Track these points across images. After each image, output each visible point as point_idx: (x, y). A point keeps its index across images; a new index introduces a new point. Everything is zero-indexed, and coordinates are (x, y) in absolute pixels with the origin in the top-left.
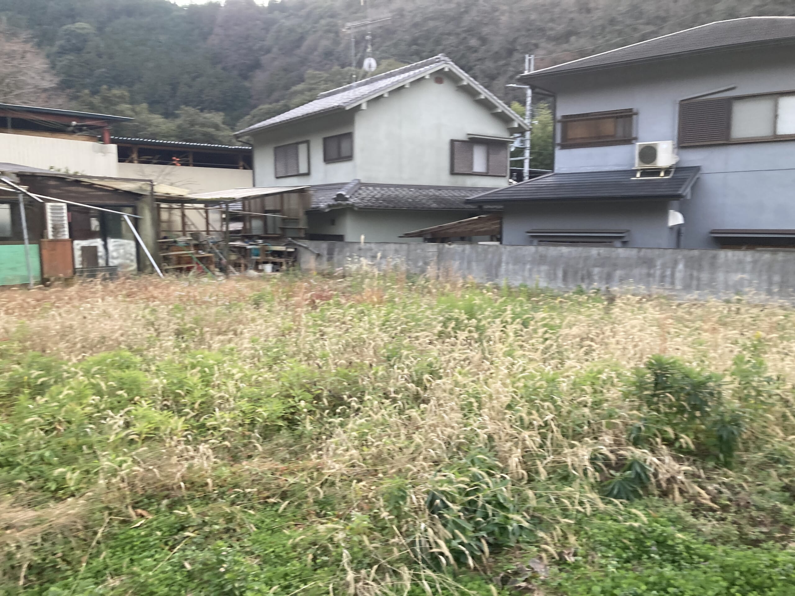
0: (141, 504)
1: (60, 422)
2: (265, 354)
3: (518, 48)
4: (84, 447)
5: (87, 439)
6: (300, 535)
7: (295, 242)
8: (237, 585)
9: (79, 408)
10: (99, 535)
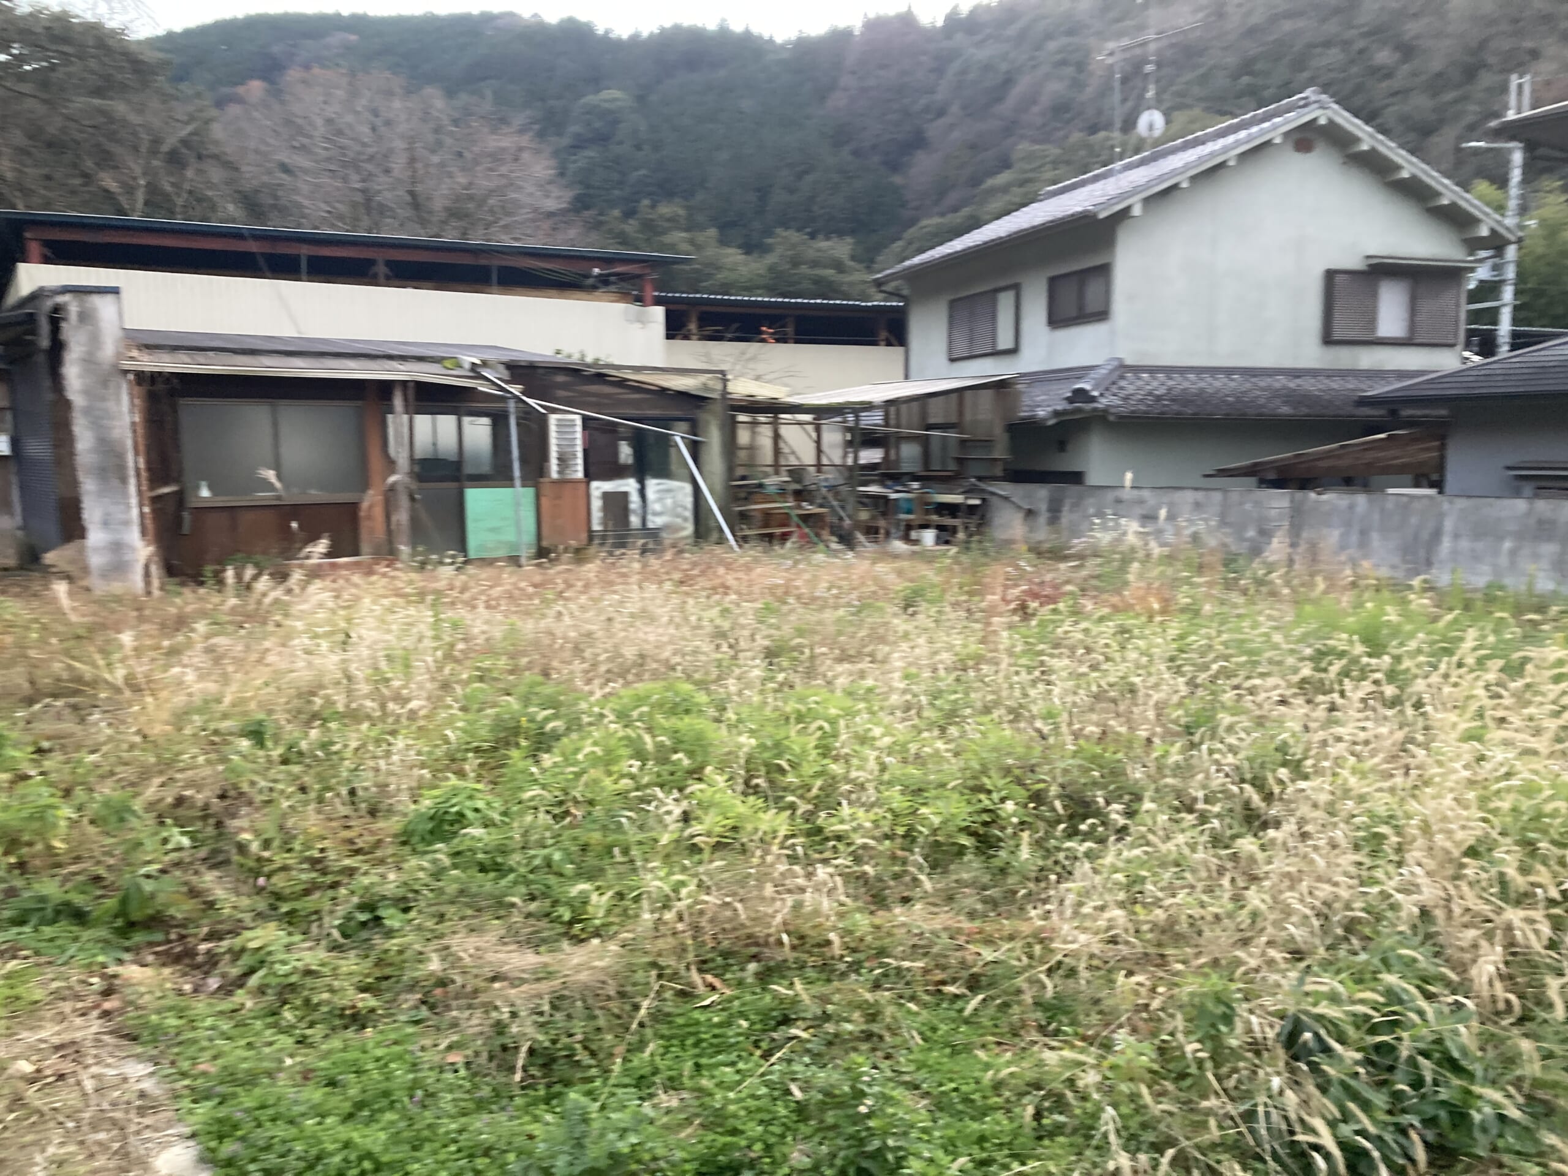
0: (711, 965)
1: (576, 802)
2: (931, 704)
3: (1491, 60)
4: (616, 851)
5: (621, 837)
6: (1009, 1063)
7: (982, 485)
8: (891, 1142)
9: (607, 782)
10: (643, 1012)
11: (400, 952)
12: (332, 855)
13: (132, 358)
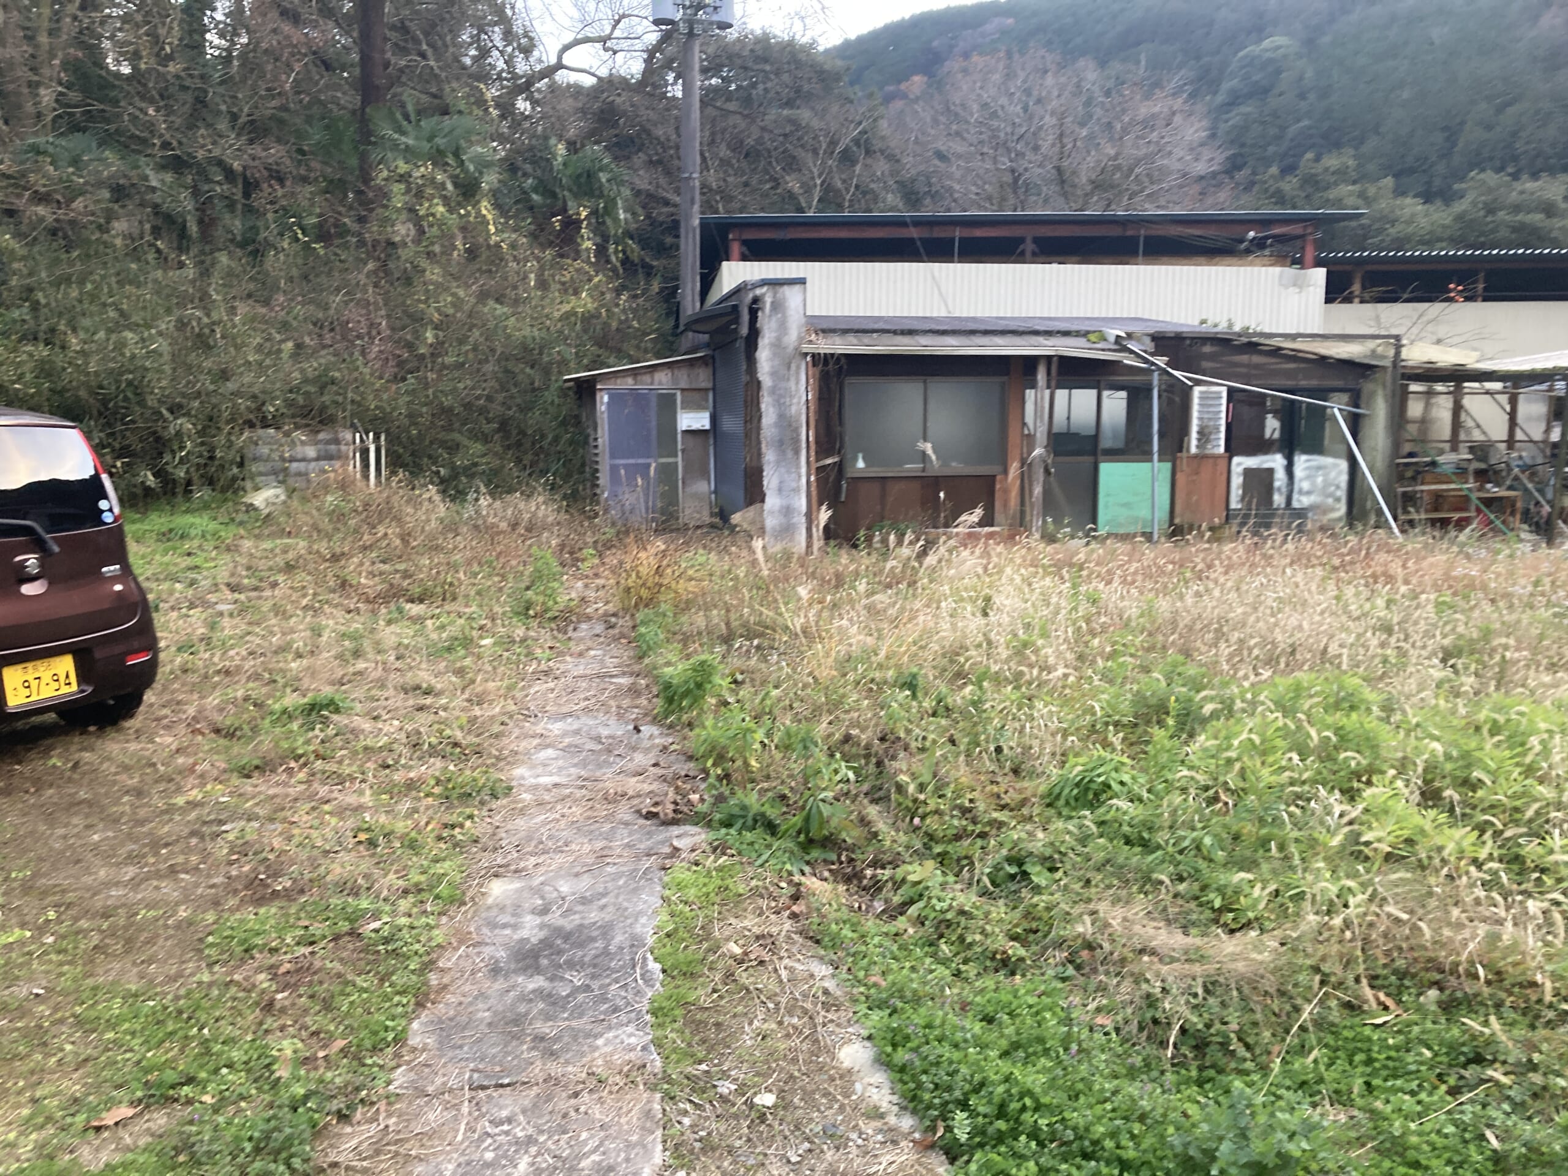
0: (1384, 982)
1: (1227, 788)
4: (1272, 845)
5: (1279, 832)
9: (1264, 773)
10: (1305, 1015)
11: (1048, 909)
12: (981, 806)
13: (810, 342)
